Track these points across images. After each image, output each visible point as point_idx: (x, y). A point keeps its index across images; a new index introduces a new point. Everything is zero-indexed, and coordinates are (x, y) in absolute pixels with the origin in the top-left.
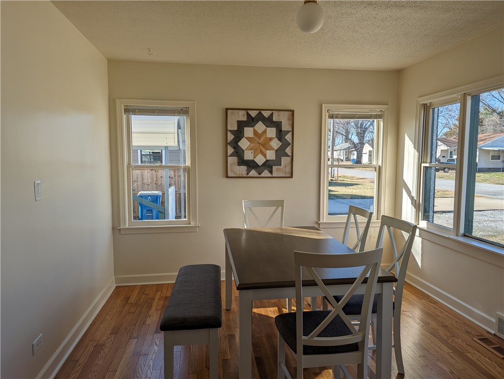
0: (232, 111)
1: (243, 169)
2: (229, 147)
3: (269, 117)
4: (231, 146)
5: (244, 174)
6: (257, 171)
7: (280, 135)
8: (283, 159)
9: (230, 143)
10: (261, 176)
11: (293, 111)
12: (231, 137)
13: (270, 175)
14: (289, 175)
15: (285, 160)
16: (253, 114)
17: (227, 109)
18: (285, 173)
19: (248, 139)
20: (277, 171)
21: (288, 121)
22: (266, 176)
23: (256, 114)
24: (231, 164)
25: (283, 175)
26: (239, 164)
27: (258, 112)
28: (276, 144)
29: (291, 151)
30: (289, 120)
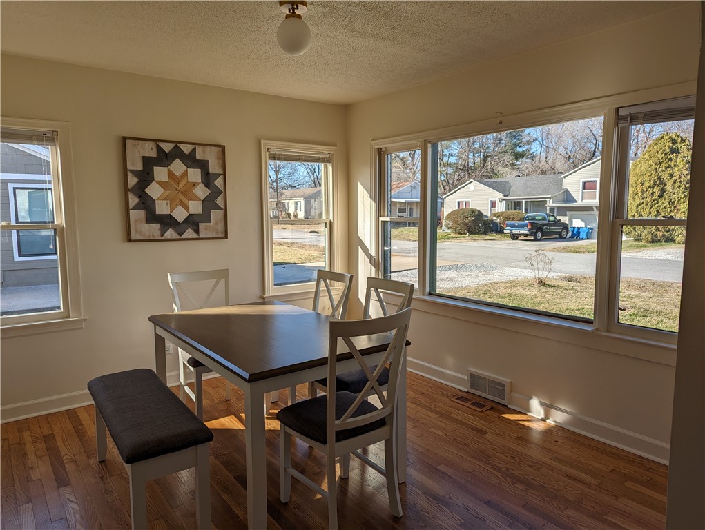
0: (133, 141)
1: (155, 229)
2: (131, 196)
3: (190, 153)
4: (135, 194)
5: (157, 235)
6: (175, 231)
7: (208, 179)
8: (213, 213)
9: (132, 190)
10: (183, 237)
11: (223, 148)
12: (133, 181)
13: (195, 236)
14: (223, 235)
15: (216, 215)
16: (167, 148)
17: (124, 139)
18: (217, 233)
19: (161, 183)
20: (206, 229)
21: (217, 161)
22: (190, 237)
23: (171, 148)
24: (136, 221)
25: (214, 236)
26: (148, 221)
27: (174, 145)
28: (202, 192)
29: (223, 203)
30: (218, 158)
